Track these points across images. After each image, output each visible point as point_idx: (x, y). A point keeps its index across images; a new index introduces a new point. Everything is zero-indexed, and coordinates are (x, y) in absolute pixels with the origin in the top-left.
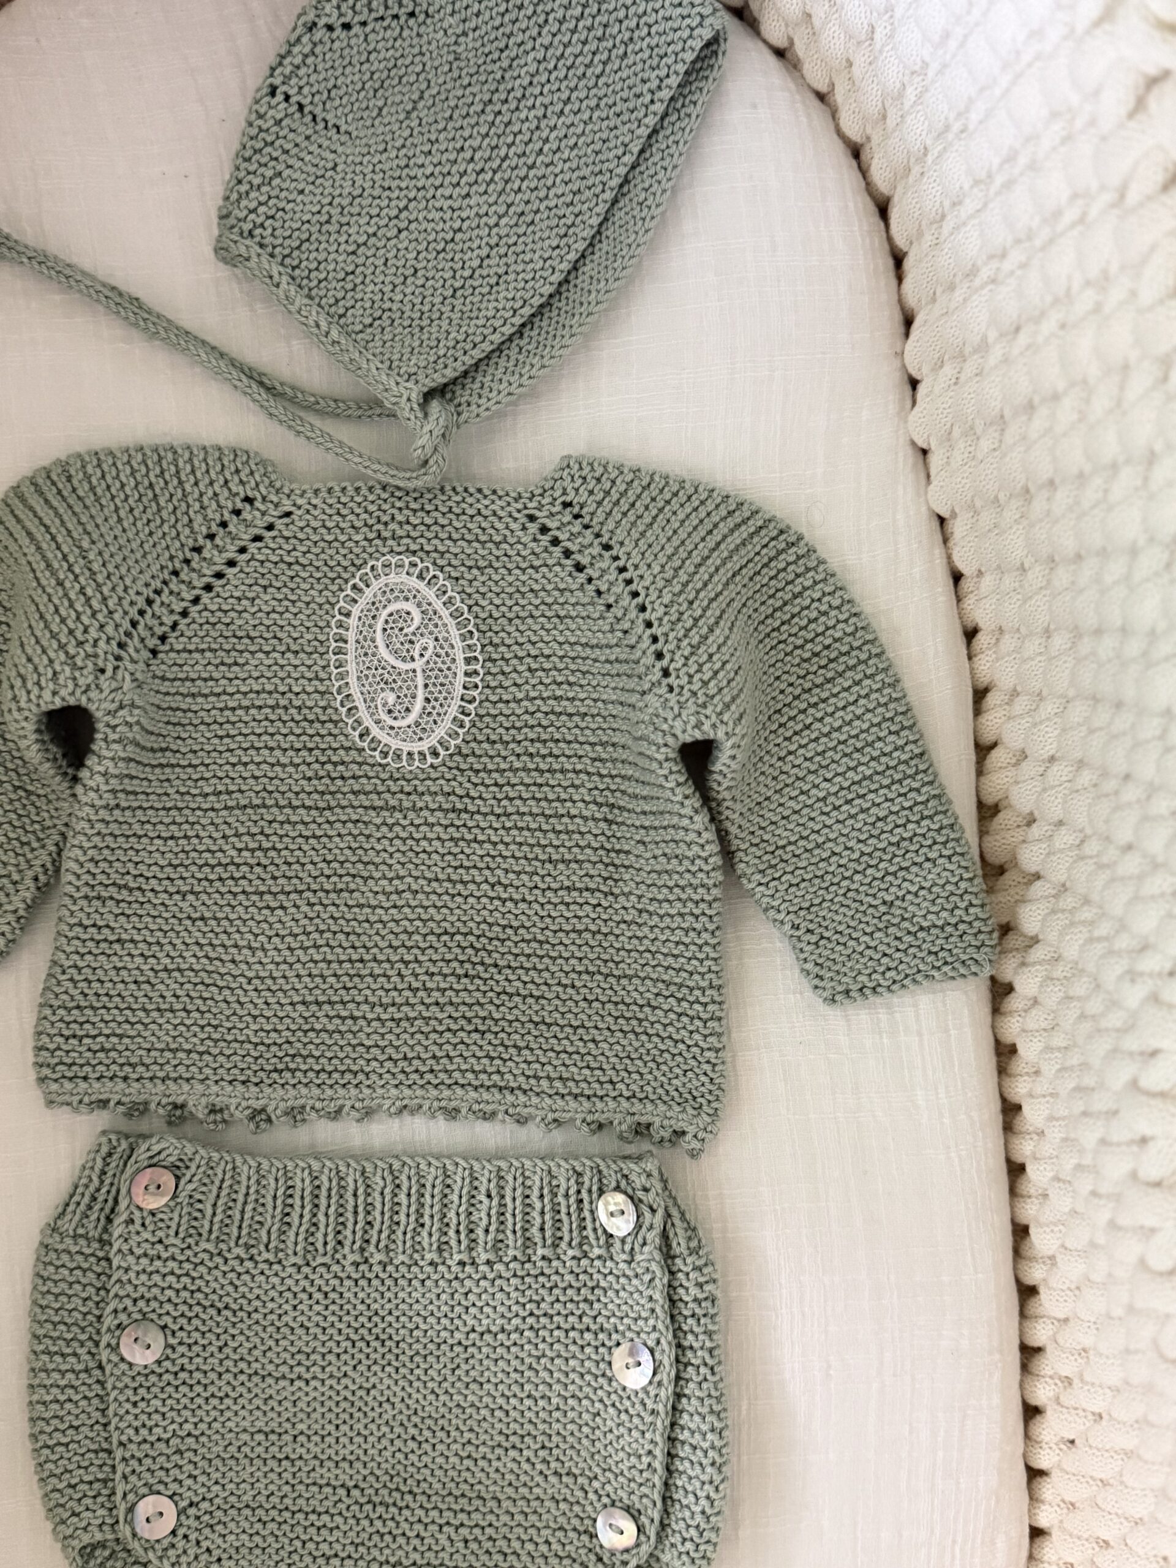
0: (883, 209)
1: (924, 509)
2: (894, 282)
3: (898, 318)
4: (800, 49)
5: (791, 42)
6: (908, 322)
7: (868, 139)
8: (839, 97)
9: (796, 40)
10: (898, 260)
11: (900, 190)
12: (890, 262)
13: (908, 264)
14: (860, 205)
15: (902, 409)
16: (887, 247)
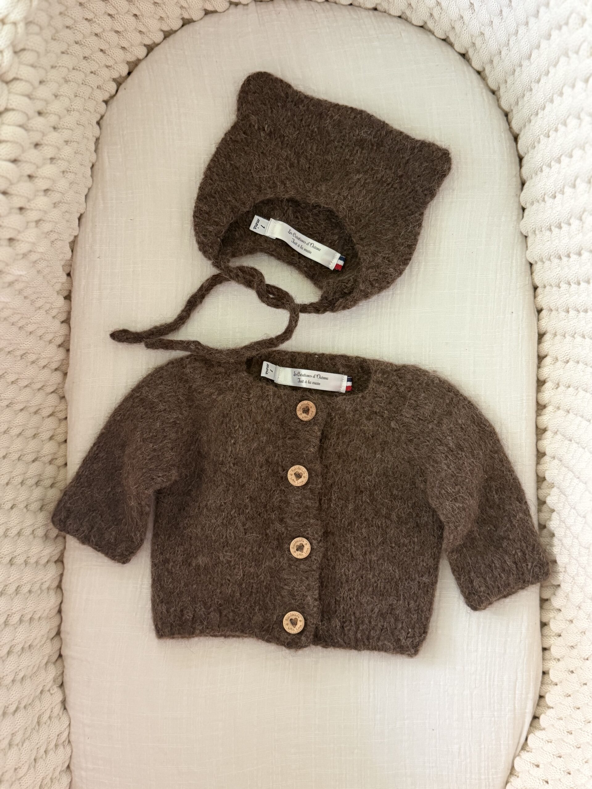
0: (516, 138)
1: (524, 260)
2: (518, 168)
3: (519, 182)
4: (487, 72)
5: (484, 69)
6: (523, 184)
7: (512, 110)
8: (502, 92)
9: (486, 69)
10: (521, 159)
11: (523, 132)
12: (517, 160)
13: (524, 161)
14: (507, 136)
15: (518, 218)
16: (516, 153)
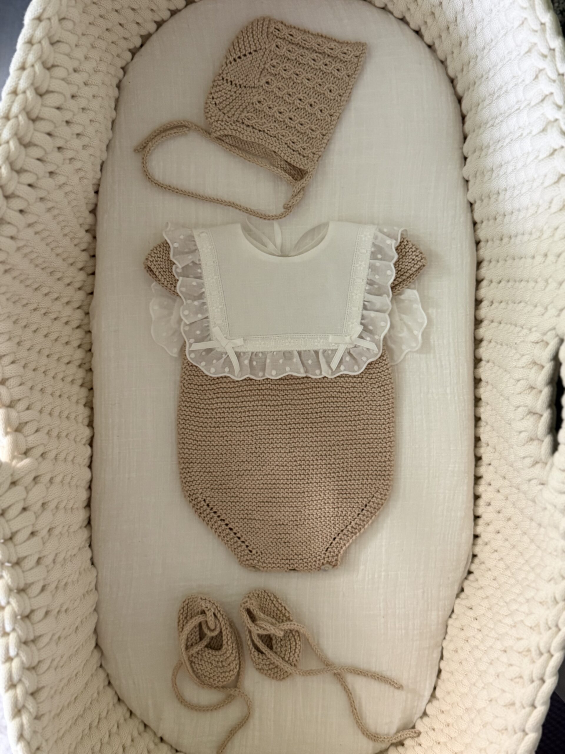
0: (460, 100)
1: (466, 200)
2: (461, 125)
4: (437, 45)
7: (457, 77)
8: (448, 62)
9: (436, 43)
11: (466, 95)
12: (461, 118)
13: (467, 119)
14: (452, 98)
15: (461, 166)
16: (460, 113)
